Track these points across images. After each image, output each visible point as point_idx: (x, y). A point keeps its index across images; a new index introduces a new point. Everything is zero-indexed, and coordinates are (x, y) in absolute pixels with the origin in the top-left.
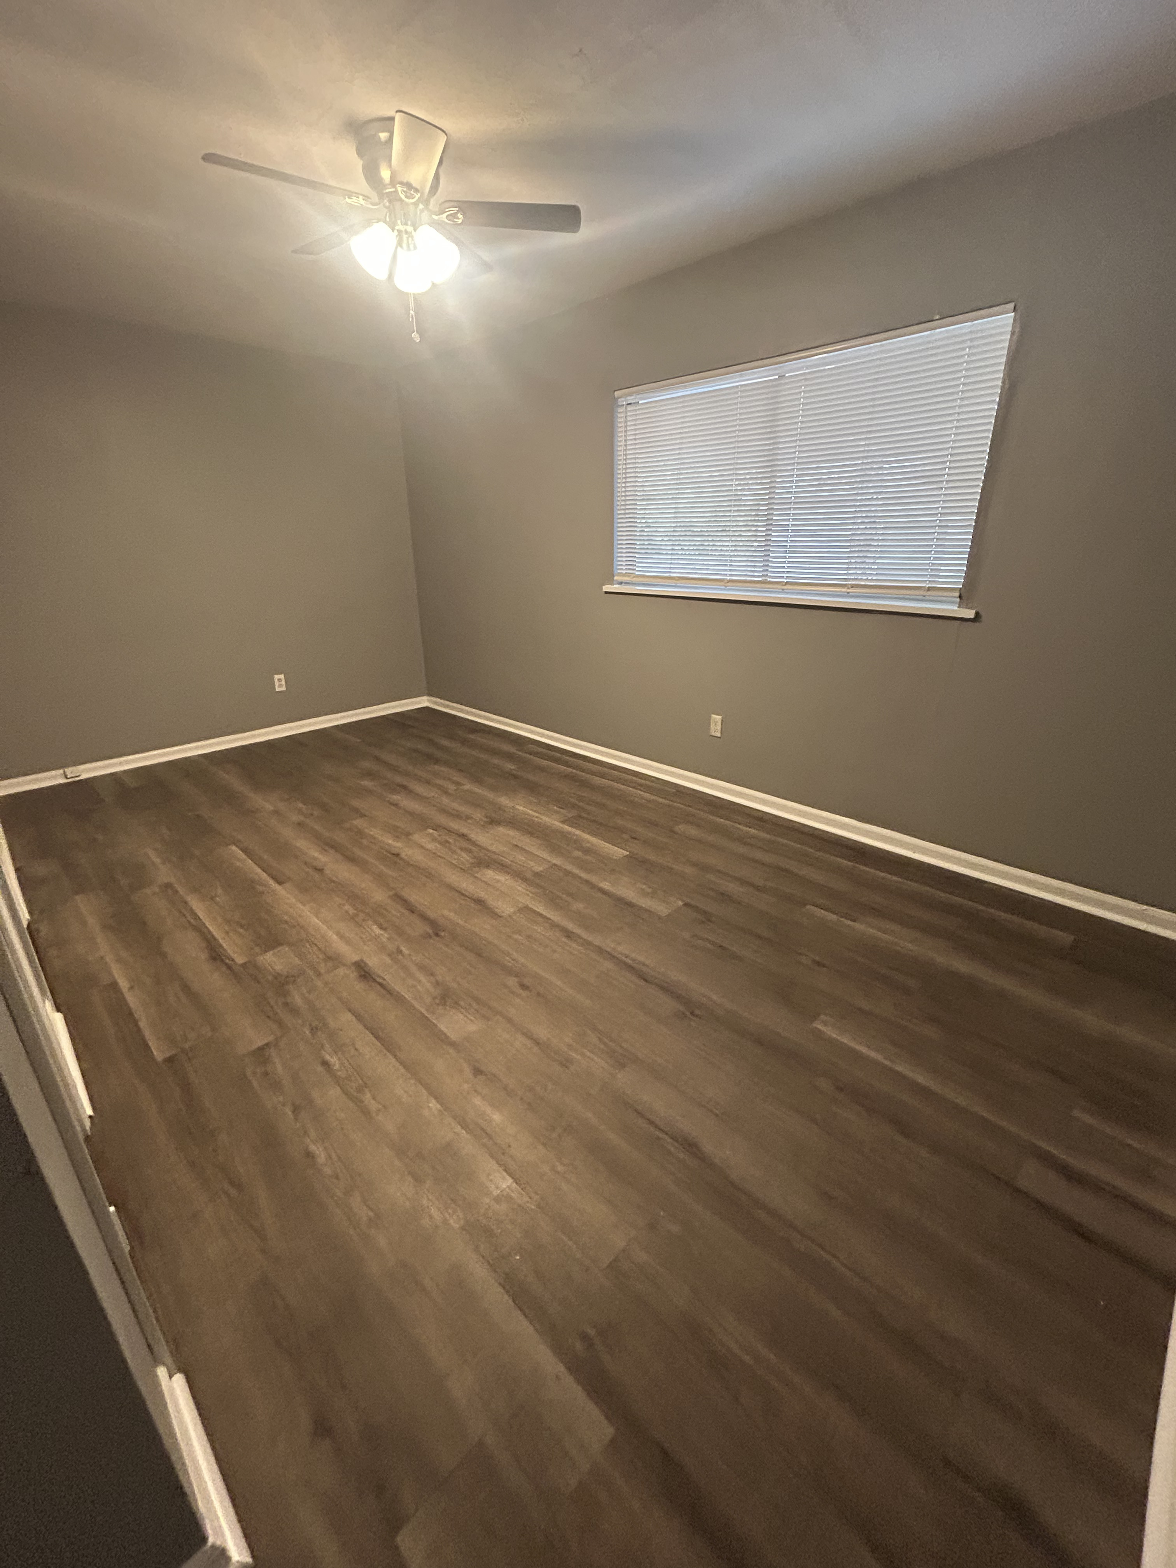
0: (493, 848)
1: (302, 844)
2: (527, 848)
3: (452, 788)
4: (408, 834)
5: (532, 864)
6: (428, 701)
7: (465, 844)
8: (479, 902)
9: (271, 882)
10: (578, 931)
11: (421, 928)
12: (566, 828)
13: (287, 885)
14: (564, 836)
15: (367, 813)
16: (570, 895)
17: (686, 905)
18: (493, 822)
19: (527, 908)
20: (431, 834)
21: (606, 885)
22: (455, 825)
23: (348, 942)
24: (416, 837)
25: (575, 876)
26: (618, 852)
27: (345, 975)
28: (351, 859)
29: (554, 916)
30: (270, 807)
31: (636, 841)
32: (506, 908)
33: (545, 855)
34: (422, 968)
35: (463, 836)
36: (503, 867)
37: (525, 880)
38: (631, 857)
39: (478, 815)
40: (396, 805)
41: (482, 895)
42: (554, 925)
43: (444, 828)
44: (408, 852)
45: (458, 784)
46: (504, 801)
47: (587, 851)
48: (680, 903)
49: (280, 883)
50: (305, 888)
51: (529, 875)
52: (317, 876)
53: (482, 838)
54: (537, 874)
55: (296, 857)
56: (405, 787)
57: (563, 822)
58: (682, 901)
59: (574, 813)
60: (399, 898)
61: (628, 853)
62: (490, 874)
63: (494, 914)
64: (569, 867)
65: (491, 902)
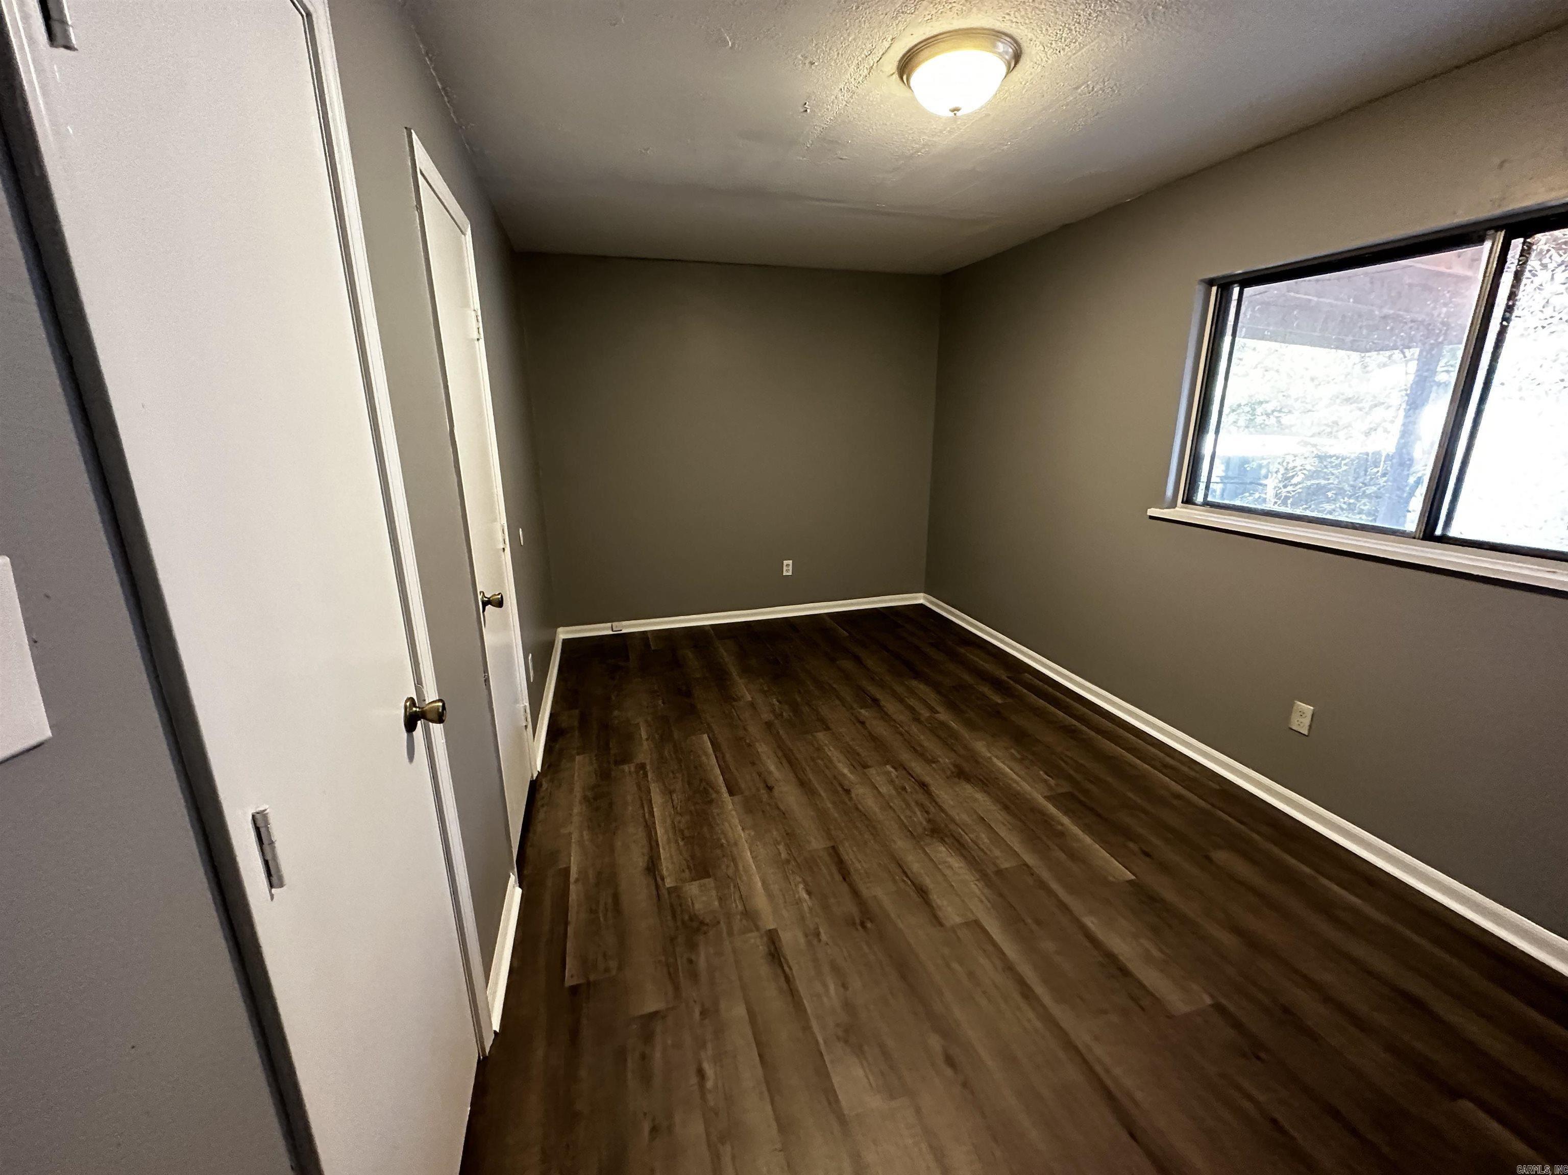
0: (953, 813)
1: (764, 750)
2: (993, 825)
3: (925, 713)
4: (865, 766)
5: (997, 853)
6: (925, 598)
7: (921, 797)
8: (922, 892)
9: (724, 789)
10: (1040, 990)
11: (849, 907)
12: (1052, 809)
13: (737, 798)
14: (1046, 821)
15: (832, 726)
16: (1038, 922)
17: (1219, 1008)
18: (961, 774)
19: (977, 923)
20: (889, 773)
21: (1090, 922)
22: (918, 767)
23: (770, 896)
24: (872, 771)
25: (1050, 892)
26: (1120, 872)
27: (756, 943)
28: (803, 784)
29: (1011, 950)
30: (749, 698)
31: (1148, 859)
32: (952, 915)
33: (1015, 842)
34: (836, 969)
35: (923, 786)
36: (960, 847)
37: (984, 876)
38: (1135, 886)
39: (946, 760)
40: (863, 723)
41: (928, 882)
42: (1009, 968)
43: (905, 769)
44: (860, 791)
45: (933, 710)
46: (981, 747)
47: (1073, 855)
48: (1208, 1001)
49: (731, 793)
50: (750, 807)
51: (990, 871)
52: (765, 797)
53: (945, 794)
54: (999, 872)
55: (753, 764)
56: (876, 701)
57: (1047, 798)
58: (1212, 996)
59: (1065, 788)
60: (834, 852)
61: (1133, 877)
62: (941, 852)
63: (936, 920)
64: (1046, 875)
65: (936, 898)
